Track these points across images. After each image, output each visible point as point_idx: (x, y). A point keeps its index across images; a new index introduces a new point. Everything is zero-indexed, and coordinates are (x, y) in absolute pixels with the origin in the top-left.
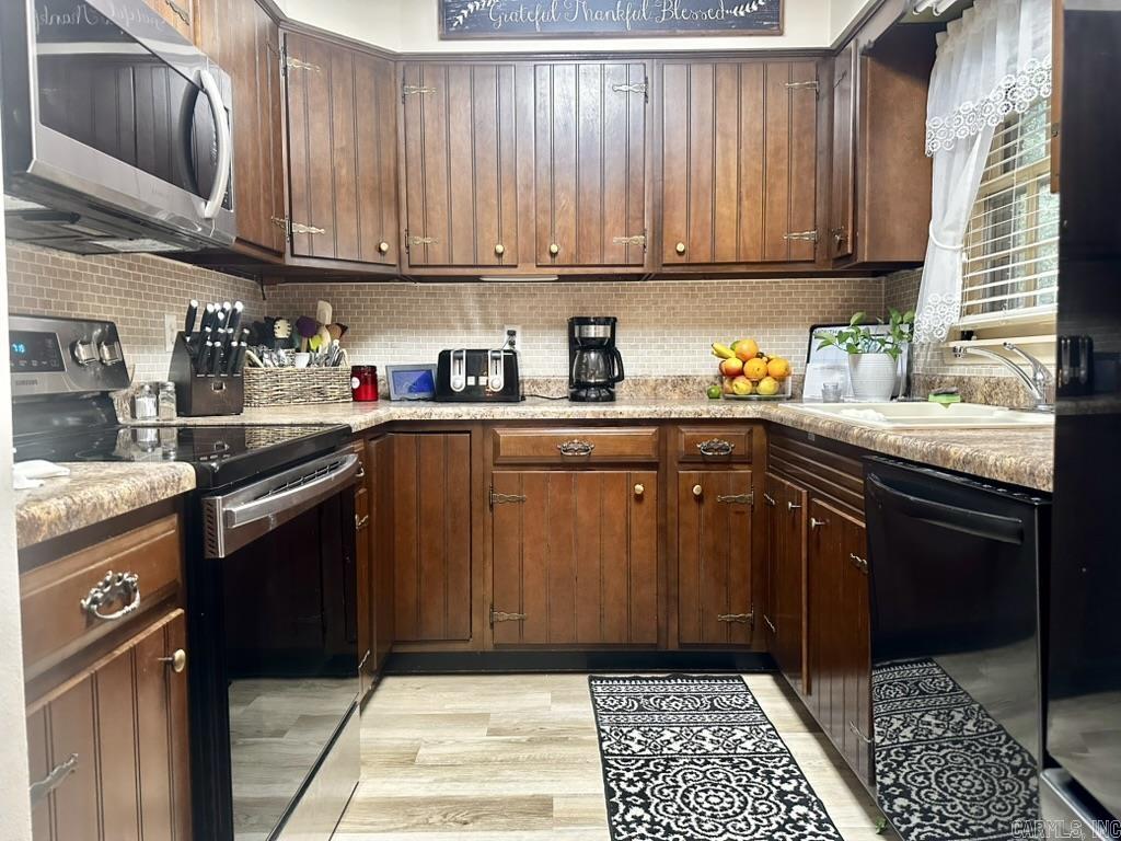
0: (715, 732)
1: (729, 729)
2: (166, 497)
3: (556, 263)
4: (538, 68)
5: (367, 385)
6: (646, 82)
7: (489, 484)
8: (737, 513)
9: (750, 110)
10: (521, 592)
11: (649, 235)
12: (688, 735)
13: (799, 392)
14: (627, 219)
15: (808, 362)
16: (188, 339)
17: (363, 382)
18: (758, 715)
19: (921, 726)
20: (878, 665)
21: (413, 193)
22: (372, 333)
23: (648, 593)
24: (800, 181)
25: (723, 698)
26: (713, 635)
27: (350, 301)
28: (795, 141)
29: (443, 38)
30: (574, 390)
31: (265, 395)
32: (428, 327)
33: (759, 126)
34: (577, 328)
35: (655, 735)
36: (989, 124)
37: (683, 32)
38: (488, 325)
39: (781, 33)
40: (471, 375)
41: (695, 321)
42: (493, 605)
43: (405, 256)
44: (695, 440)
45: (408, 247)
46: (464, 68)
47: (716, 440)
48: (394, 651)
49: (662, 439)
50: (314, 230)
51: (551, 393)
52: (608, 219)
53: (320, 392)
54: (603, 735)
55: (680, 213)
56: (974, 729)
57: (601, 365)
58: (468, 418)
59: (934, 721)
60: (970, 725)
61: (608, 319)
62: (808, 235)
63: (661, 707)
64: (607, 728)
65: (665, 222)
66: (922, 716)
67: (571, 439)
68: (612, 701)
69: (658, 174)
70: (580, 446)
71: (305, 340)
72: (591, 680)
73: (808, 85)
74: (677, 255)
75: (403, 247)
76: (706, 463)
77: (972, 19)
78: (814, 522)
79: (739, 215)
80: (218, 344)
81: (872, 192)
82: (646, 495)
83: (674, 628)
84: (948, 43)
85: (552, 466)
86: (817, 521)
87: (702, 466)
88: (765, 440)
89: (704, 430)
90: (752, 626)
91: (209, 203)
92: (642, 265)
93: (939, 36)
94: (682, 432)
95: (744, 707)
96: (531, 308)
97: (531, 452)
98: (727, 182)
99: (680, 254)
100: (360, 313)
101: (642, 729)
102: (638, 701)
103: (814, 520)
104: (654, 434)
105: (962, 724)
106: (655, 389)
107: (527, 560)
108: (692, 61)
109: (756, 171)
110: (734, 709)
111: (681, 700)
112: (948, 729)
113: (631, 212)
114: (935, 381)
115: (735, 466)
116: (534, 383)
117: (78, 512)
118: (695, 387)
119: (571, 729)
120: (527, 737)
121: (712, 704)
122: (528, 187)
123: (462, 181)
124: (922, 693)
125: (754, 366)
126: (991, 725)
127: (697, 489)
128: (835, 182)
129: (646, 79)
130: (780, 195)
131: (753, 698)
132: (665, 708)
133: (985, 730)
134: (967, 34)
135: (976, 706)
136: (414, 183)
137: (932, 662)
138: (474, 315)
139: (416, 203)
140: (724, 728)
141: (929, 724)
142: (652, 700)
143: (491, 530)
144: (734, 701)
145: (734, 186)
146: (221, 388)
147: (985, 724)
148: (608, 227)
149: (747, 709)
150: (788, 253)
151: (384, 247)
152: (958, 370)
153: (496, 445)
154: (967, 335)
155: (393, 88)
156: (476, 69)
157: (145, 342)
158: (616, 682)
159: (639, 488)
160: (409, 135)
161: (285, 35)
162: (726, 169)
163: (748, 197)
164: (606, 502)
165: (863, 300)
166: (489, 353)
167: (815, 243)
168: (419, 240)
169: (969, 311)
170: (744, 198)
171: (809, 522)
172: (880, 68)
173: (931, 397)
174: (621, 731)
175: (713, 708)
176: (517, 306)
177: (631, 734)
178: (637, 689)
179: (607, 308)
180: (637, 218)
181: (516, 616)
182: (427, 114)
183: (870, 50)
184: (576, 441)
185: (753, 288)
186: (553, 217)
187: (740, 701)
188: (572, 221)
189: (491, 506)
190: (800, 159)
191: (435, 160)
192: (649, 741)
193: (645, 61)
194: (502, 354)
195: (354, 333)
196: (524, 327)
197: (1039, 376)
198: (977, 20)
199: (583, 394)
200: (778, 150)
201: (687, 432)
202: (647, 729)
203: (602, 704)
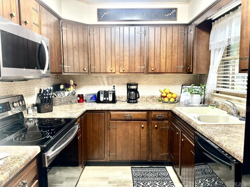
0: (159, 183)
1: (162, 182)
2: (33, 158)
3: (124, 72)
4: (120, 28)
5: (81, 99)
6: (145, 32)
7: (109, 124)
8: (165, 131)
9: (169, 38)
10: (116, 148)
11: (145, 66)
12: (153, 184)
13: (179, 100)
14: (141, 62)
15: (181, 93)
16: (40, 95)
17: (80, 98)
18: (169, 178)
19: (205, 183)
20: (196, 165)
21: (92, 56)
22: (82, 86)
23: (145, 149)
24: (180, 54)
25: (161, 173)
26: (159, 158)
27: (77, 78)
28: (179, 45)
29: (98, 21)
30: (128, 100)
31: (58, 103)
32: (95, 85)
33: (171, 41)
34: (129, 86)
35: (146, 184)
36: (224, 46)
37: (154, 20)
38: (109, 84)
39: (176, 20)
40: (105, 97)
41: (156, 83)
42: (109, 151)
43: (90, 71)
44: (156, 115)
45: (90, 69)
46: (103, 28)
47: (160, 115)
48: (87, 161)
49: (148, 114)
50: (69, 66)
51: (123, 100)
52: (136, 62)
53: (71, 102)
54: (134, 184)
55: (153, 61)
56: (217, 184)
57: (134, 94)
58: (104, 109)
59: (208, 181)
60: (216, 183)
61: (136, 84)
62: (182, 67)
63: (147, 176)
64: (135, 182)
65: (149, 63)
66: (205, 180)
67: (127, 114)
68: (136, 174)
69: (147, 52)
70: (129, 116)
71: (67, 89)
72: (132, 168)
73: (182, 32)
74: (152, 71)
75: (89, 68)
76: (158, 120)
77: (221, 21)
78: (182, 140)
79: (166, 62)
80: (47, 97)
81: (196, 58)
82: (144, 127)
83: (150, 156)
84: (215, 25)
85: (123, 120)
86: (183, 139)
87: (157, 120)
88: (171, 115)
89: (158, 113)
90: (168, 156)
91: (44, 70)
92: (144, 73)
93: (213, 23)
94: (153, 113)
95: (166, 176)
96: (118, 81)
97: (118, 117)
98: (163, 54)
99: (152, 70)
100: (80, 81)
101: (143, 182)
102: (142, 174)
103: (182, 139)
104: (146, 113)
105: (214, 182)
106: (146, 99)
107: (117, 141)
108: (156, 26)
109: (170, 52)
110: (164, 176)
111: (152, 174)
112: (211, 184)
113: (141, 61)
114: (210, 101)
115: (165, 121)
116: (119, 97)
117: (12, 174)
118: (156, 98)
119: (127, 182)
120: (117, 184)
121: (159, 175)
122: (118, 55)
123: (103, 54)
124: (205, 173)
125: (169, 95)
126: (222, 183)
127: (156, 126)
128: (188, 54)
129: (145, 30)
130: (175, 57)
131: (168, 173)
132: (148, 176)
133: (220, 185)
134: (219, 24)
135: (218, 178)
136: (92, 54)
137: (207, 164)
138: (106, 82)
139: (92, 59)
140: (161, 182)
141: (207, 182)
142: (145, 173)
143: (109, 134)
144: (164, 174)
145: (165, 55)
146: (48, 106)
147: (220, 183)
148: (136, 64)
149: (167, 176)
150: (177, 70)
151: (85, 69)
152: (215, 99)
153: (110, 116)
154: (218, 92)
155: (87, 32)
156: (106, 28)
157: (30, 95)
158: (137, 169)
159: (143, 126)
160: (91, 43)
161: (62, 22)
162: (163, 51)
163: (168, 58)
164: (135, 128)
165: (194, 79)
166: (109, 92)
167: (183, 68)
168: (93, 67)
169: (218, 87)
170: (167, 58)
171: (181, 140)
172: (199, 30)
173: (209, 106)
174: (138, 183)
175: (159, 176)
176: (115, 80)
177: (140, 184)
178: (142, 170)
179: (136, 80)
180: (143, 62)
181: (115, 154)
182: (95, 38)
183: (197, 26)
184: (128, 115)
185: (169, 76)
186: (123, 62)
187: (165, 174)
188: (128, 63)
189: (109, 129)
190: (180, 49)
191: (97, 49)
192: (145, 185)
193: (145, 26)
194: (112, 92)
195: (78, 86)
196: (117, 85)
197: (234, 108)
198: (222, 22)
199: (130, 101)
200: (175, 47)
201: (154, 113)
202: (144, 182)
203: (134, 175)
